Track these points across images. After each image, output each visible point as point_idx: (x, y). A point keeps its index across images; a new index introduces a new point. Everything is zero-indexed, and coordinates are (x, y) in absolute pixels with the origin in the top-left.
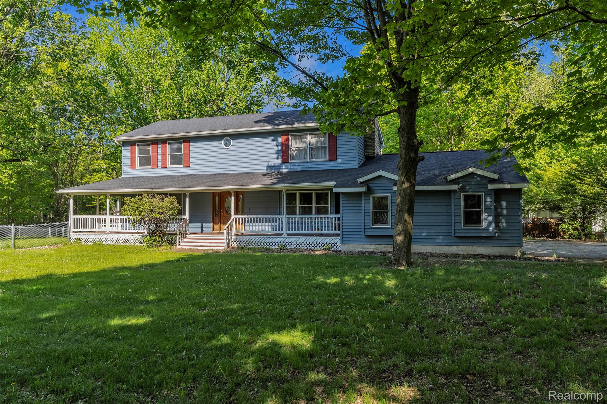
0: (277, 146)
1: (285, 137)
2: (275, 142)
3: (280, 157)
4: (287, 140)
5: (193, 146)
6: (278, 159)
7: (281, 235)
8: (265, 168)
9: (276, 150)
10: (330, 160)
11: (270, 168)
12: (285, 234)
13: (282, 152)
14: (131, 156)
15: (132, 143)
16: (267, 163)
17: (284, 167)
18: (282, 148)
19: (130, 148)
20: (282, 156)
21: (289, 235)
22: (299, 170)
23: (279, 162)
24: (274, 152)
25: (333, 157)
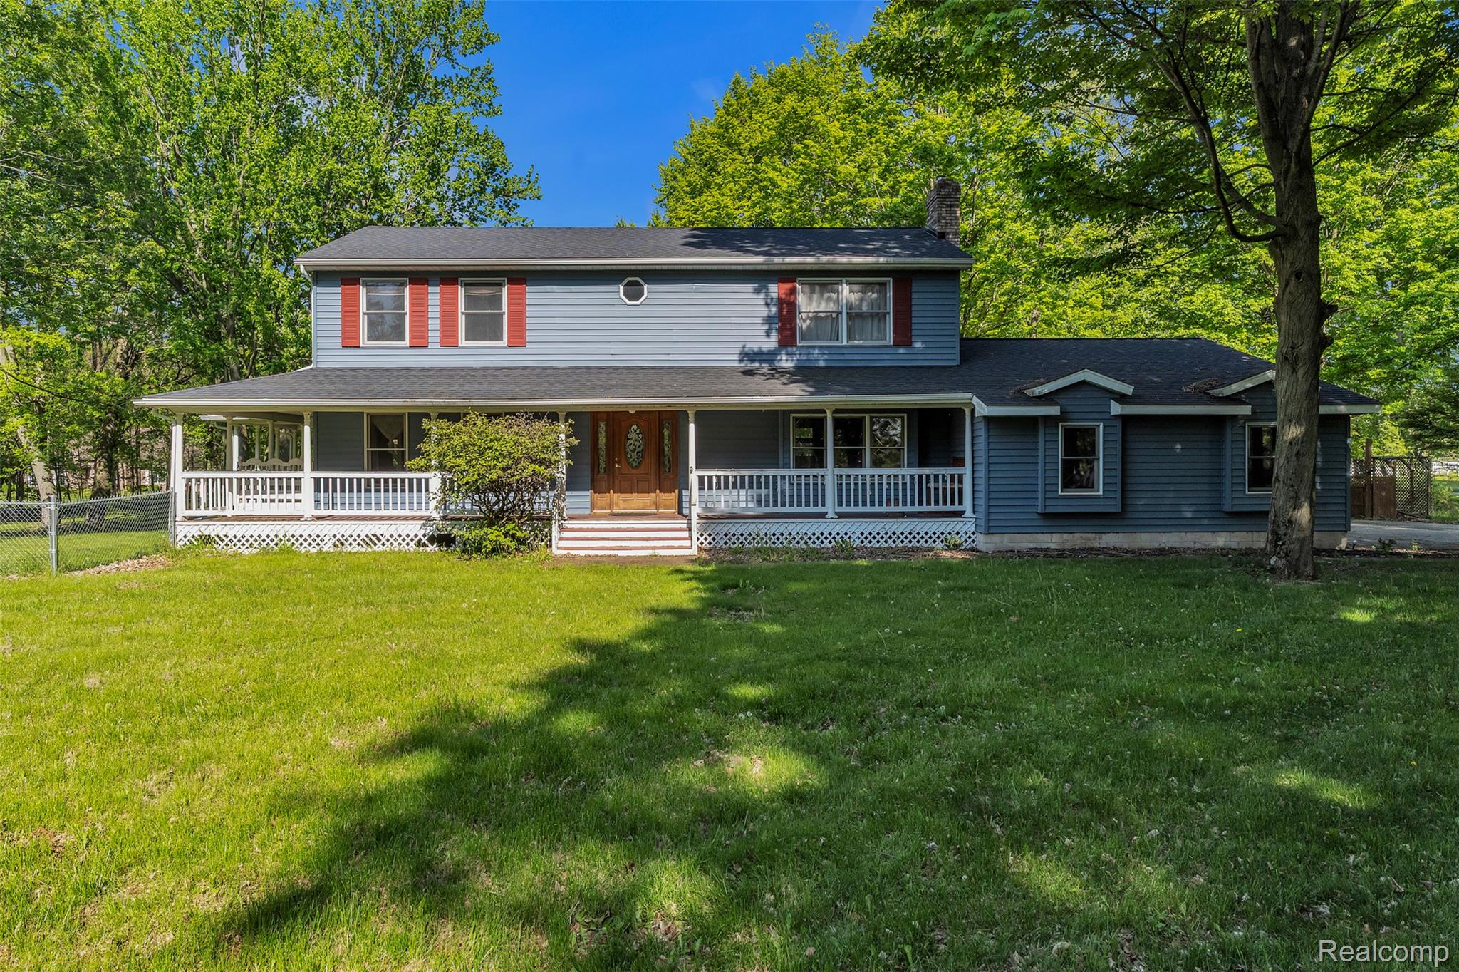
0: (767, 305)
1: (789, 285)
2: (762, 296)
3: (774, 333)
4: (793, 291)
5: (534, 295)
6: (768, 336)
7: (822, 515)
8: (736, 357)
9: (765, 314)
10: (896, 345)
11: (747, 355)
12: (831, 514)
13: (780, 320)
14: (344, 312)
15: (349, 278)
16: (740, 345)
17: (784, 357)
18: (780, 311)
19: (339, 290)
20: (780, 331)
21: (841, 515)
22: (822, 364)
23: (771, 343)
24: (760, 321)
25: (904, 337)
